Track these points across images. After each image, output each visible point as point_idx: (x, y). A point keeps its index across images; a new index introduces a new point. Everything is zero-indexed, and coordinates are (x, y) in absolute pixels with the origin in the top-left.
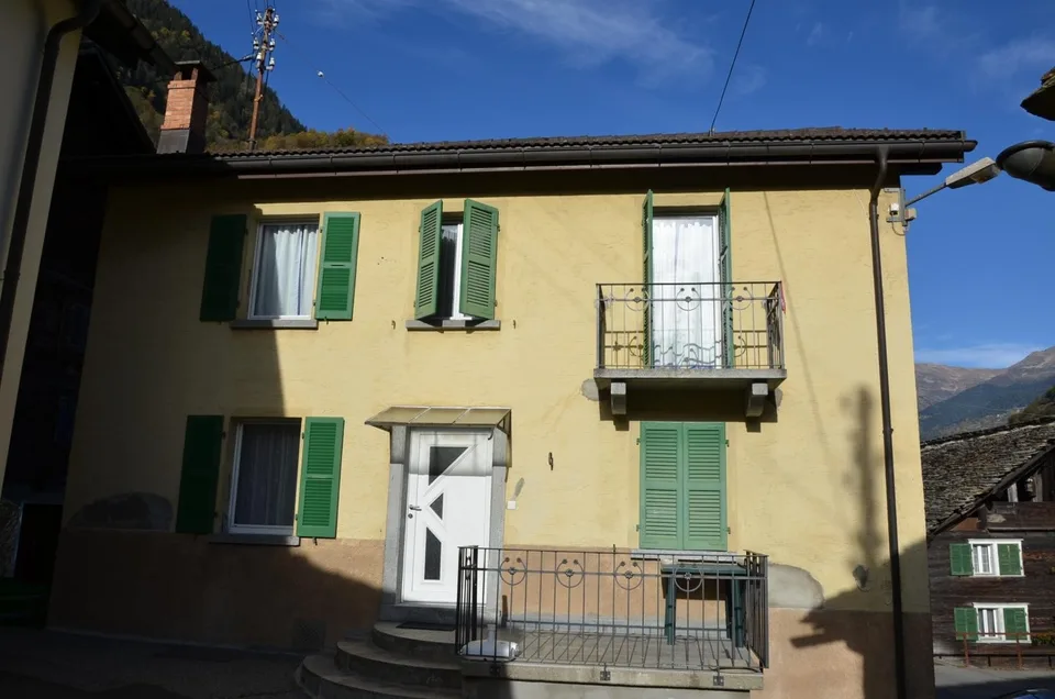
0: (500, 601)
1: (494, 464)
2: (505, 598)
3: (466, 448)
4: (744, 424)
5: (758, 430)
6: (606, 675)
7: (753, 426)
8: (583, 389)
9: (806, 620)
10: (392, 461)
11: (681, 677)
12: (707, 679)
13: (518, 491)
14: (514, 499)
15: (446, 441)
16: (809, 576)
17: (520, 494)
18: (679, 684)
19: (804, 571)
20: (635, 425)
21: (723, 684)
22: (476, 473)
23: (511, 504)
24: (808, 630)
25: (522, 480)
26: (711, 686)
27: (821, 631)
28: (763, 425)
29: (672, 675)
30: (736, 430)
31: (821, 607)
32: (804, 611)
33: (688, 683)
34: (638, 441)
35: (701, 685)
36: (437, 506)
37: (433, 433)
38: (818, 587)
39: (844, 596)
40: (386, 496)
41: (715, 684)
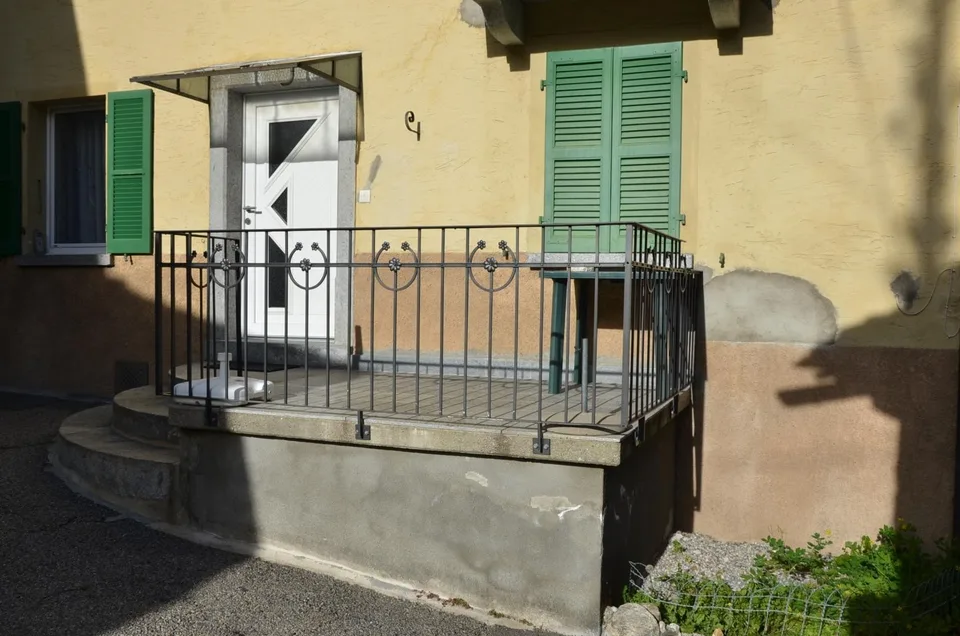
0: (353, 335)
1: (342, 138)
2: (358, 329)
3: (314, 121)
4: (714, 43)
5: (738, 50)
6: (363, 430)
7: (730, 42)
8: (462, 11)
9: (805, 363)
10: (213, 145)
11: (479, 437)
12: (523, 440)
13: (372, 177)
14: (368, 187)
15: (289, 112)
16: (814, 291)
17: (376, 181)
18: (477, 449)
19: (806, 282)
20: (539, 61)
21: (549, 452)
22: (327, 157)
23: (364, 195)
24: (808, 378)
25: (378, 158)
26: (529, 454)
27: (830, 381)
28: (748, 42)
29: (465, 433)
30: (700, 53)
31: (831, 342)
32: (804, 347)
33: (491, 449)
34: (543, 85)
35: (513, 452)
36: (281, 205)
37: (271, 103)
38: (828, 308)
39: (874, 324)
40: (207, 193)
41: (534, 452)
